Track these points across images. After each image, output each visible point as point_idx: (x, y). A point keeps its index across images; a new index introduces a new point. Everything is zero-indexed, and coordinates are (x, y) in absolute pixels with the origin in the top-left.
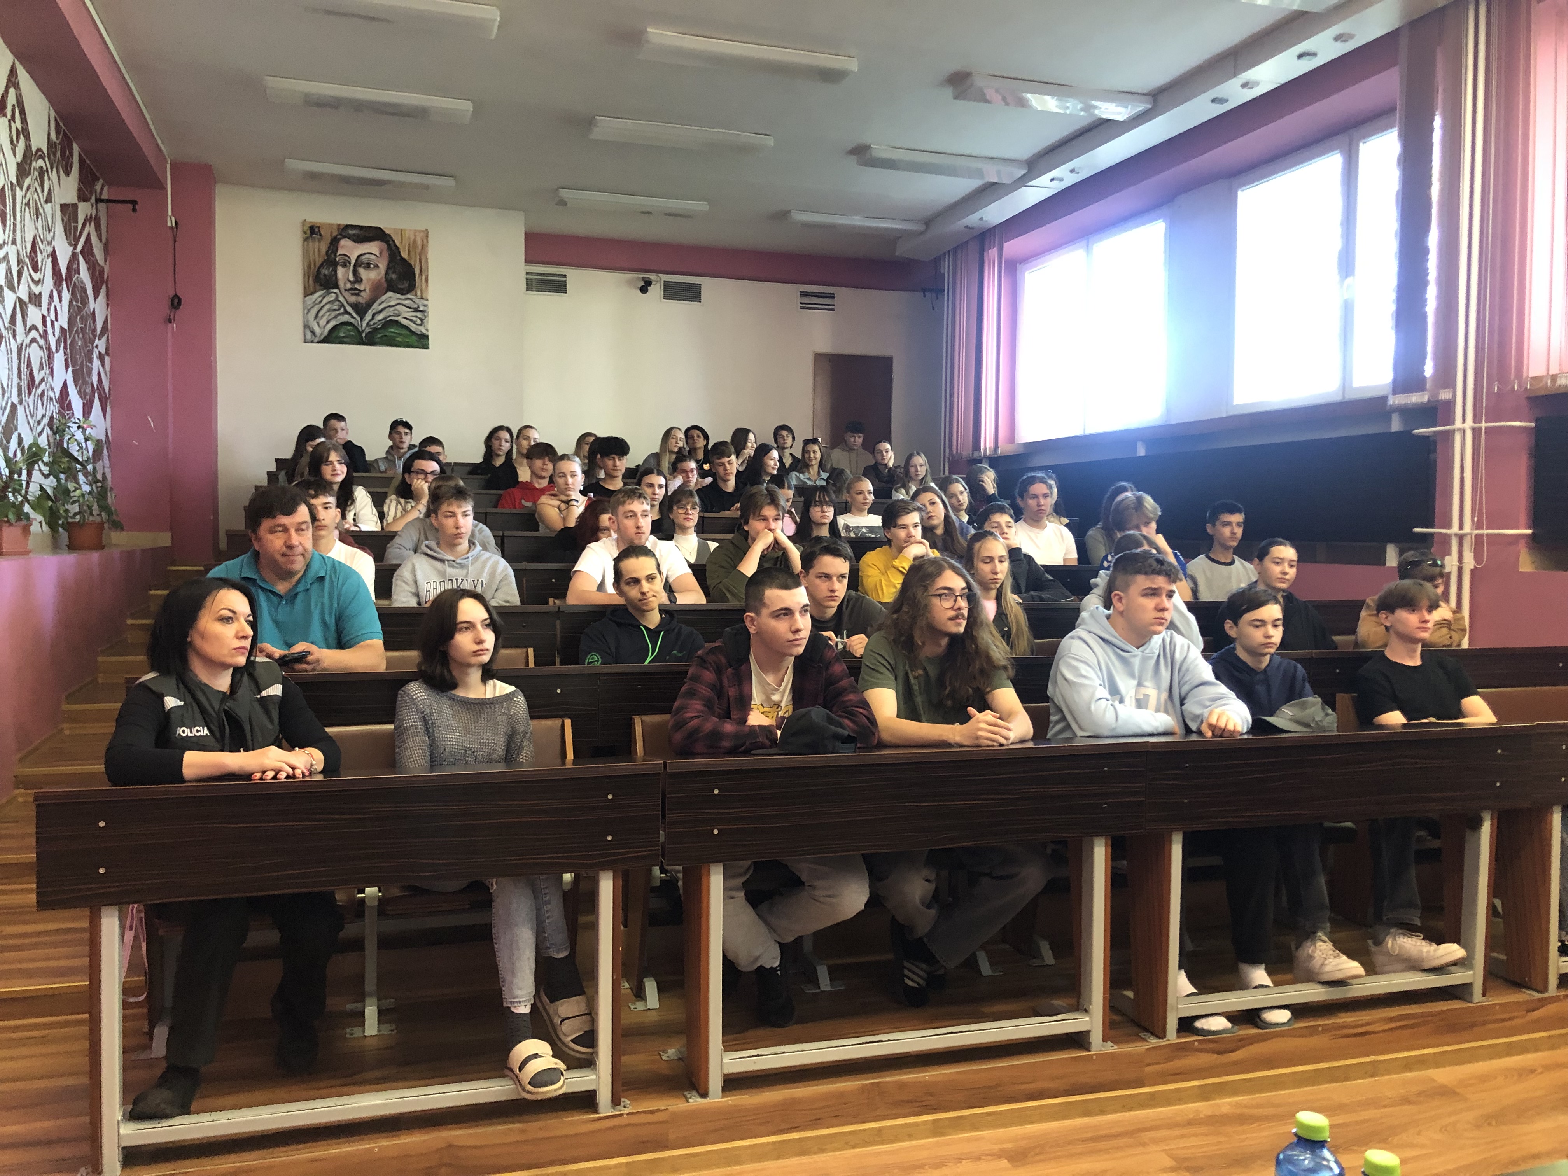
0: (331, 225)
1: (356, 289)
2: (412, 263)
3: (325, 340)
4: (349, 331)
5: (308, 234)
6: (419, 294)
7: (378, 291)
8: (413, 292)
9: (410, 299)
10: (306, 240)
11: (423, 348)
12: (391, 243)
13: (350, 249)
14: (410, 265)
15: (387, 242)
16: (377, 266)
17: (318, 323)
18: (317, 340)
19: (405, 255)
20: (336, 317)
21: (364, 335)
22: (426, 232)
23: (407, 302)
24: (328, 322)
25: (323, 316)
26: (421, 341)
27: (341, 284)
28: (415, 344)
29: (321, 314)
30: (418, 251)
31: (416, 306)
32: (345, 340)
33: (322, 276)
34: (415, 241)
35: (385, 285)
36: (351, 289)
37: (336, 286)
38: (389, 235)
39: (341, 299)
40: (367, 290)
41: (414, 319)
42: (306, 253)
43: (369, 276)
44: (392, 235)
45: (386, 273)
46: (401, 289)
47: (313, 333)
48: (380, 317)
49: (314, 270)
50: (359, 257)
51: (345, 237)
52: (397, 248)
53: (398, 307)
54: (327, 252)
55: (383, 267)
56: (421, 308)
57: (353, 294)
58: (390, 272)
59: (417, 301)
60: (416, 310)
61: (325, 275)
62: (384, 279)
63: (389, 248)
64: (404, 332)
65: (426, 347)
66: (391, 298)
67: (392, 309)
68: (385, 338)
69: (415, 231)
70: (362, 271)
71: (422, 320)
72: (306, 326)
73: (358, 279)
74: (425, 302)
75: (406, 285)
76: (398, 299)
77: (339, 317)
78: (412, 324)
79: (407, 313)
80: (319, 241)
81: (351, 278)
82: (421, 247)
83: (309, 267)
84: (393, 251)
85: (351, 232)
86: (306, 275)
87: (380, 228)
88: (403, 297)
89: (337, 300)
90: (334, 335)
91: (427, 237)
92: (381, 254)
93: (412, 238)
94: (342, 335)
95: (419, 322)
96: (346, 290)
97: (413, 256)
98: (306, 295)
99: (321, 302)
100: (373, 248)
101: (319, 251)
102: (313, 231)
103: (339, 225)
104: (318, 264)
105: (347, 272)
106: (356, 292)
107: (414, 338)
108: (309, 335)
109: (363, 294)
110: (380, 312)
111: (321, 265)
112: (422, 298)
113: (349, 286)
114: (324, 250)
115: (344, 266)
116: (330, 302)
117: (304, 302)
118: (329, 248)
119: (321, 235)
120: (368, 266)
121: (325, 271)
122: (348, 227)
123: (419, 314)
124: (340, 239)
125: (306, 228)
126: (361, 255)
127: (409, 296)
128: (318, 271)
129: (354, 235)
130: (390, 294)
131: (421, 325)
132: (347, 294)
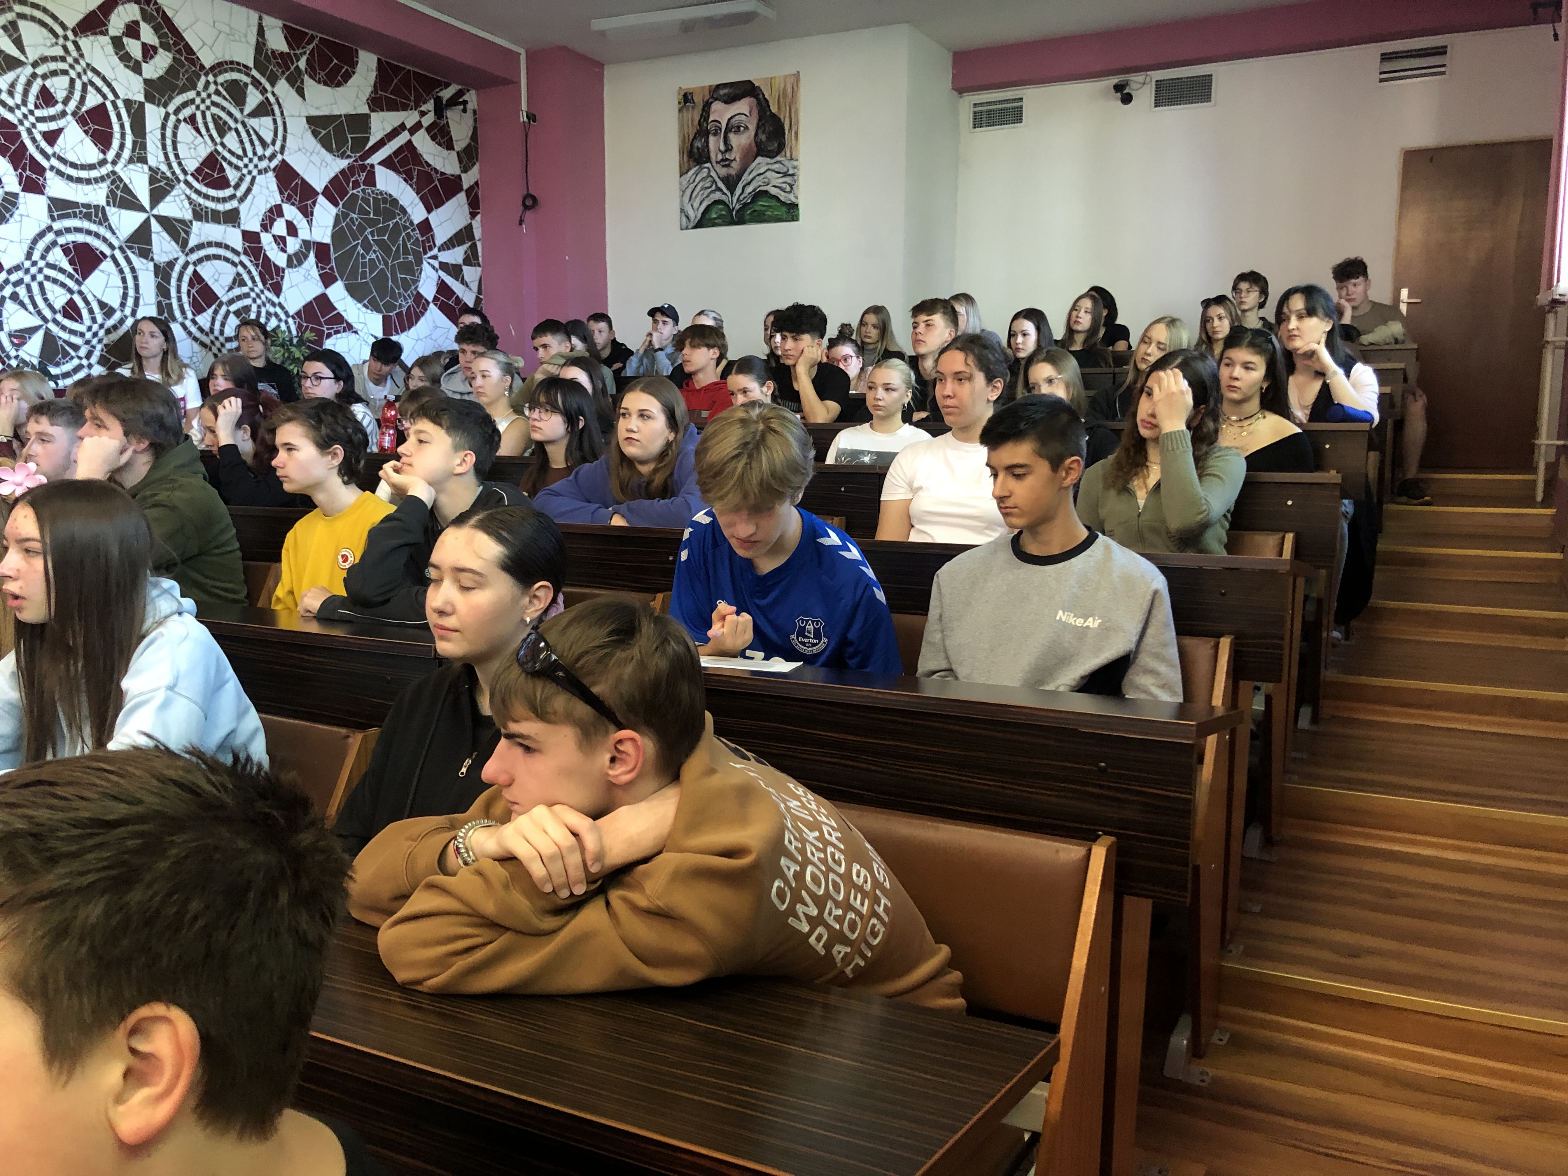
0: (704, 87)
1: (727, 159)
2: (782, 118)
3: (699, 225)
4: (721, 210)
5: (683, 104)
6: (788, 154)
7: (748, 158)
8: (783, 153)
9: (780, 162)
10: (680, 110)
11: (793, 220)
12: (761, 96)
13: (721, 113)
14: (780, 119)
15: (756, 96)
16: (746, 128)
17: (692, 206)
18: (691, 225)
19: (774, 109)
20: (707, 196)
21: (734, 213)
22: (797, 76)
23: (776, 167)
24: (701, 204)
25: (696, 197)
26: (791, 212)
27: (713, 156)
28: (785, 216)
29: (694, 196)
30: (788, 100)
31: (785, 170)
32: (717, 221)
33: (695, 150)
34: (785, 89)
35: (755, 149)
36: (722, 160)
37: (708, 160)
38: (759, 87)
39: (713, 174)
40: (738, 159)
41: (784, 185)
42: (681, 127)
43: (740, 141)
44: (762, 88)
45: (756, 135)
46: (770, 151)
47: (687, 217)
48: (749, 189)
49: (688, 145)
50: (729, 120)
51: (716, 99)
52: (767, 101)
53: (768, 174)
54: (700, 121)
55: (752, 128)
56: (791, 172)
57: (723, 166)
58: (760, 132)
59: (786, 163)
60: (786, 174)
61: (698, 148)
62: (754, 145)
63: (759, 103)
64: (774, 203)
65: (795, 218)
66: (761, 163)
67: (762, 176)
68: (755, 214)
69: (786, 77)
70: (731, 136)
71: (791, 186)
72: (682, 211)
73: (728, 148)
74: (795, 163)
75: (776, 145)
76: (767, 164)
77: (712, 195)
78: (783, 193)
79: (778, 181)
80: (693, 108)
81: (722, 148)
82: (790, 96)
83: (684, 140)
84: (763, 106)
85: (722, 92)
86: (682, 152)
87: (749, 81)
88: (773, 161)
89: (709, 176)
90: (707, 217)
91: (798, 81)
92: (750, 112)
93: (782, 86)
94: (714, 216)
95: (788, 189)
96: (717, 162)
97: (783, 109)
98: (681, 176)
99: (694, 181)
100: (743, 106)
101: (692, 120)
102: (687, 98)
103: (710, 86)
104: (691, 137)
105: (718, 141)
106: (726, 163)
107: (784, 209)
108: (684, 219)
109: (734, 164)
110: (749, 183)
111: (695, 138)
112: (792, 159)
113: (720, 157)
114: (697, 118)
115: (715, 134)
116: (703, 179)
117: (681, 184)
118: (702, 115)
119: (694, 102)
120: (738, 130)
121: (698, 144)
122: (718, 87)
123: (788, 179)
124: (711, 103)
125: (681, 97)
126: (731, 118)
127: (778, 158)
128: (692, 145)
129: (725, 94)
130: (759, 159)
131: (790, 192)
132: (718, 167)
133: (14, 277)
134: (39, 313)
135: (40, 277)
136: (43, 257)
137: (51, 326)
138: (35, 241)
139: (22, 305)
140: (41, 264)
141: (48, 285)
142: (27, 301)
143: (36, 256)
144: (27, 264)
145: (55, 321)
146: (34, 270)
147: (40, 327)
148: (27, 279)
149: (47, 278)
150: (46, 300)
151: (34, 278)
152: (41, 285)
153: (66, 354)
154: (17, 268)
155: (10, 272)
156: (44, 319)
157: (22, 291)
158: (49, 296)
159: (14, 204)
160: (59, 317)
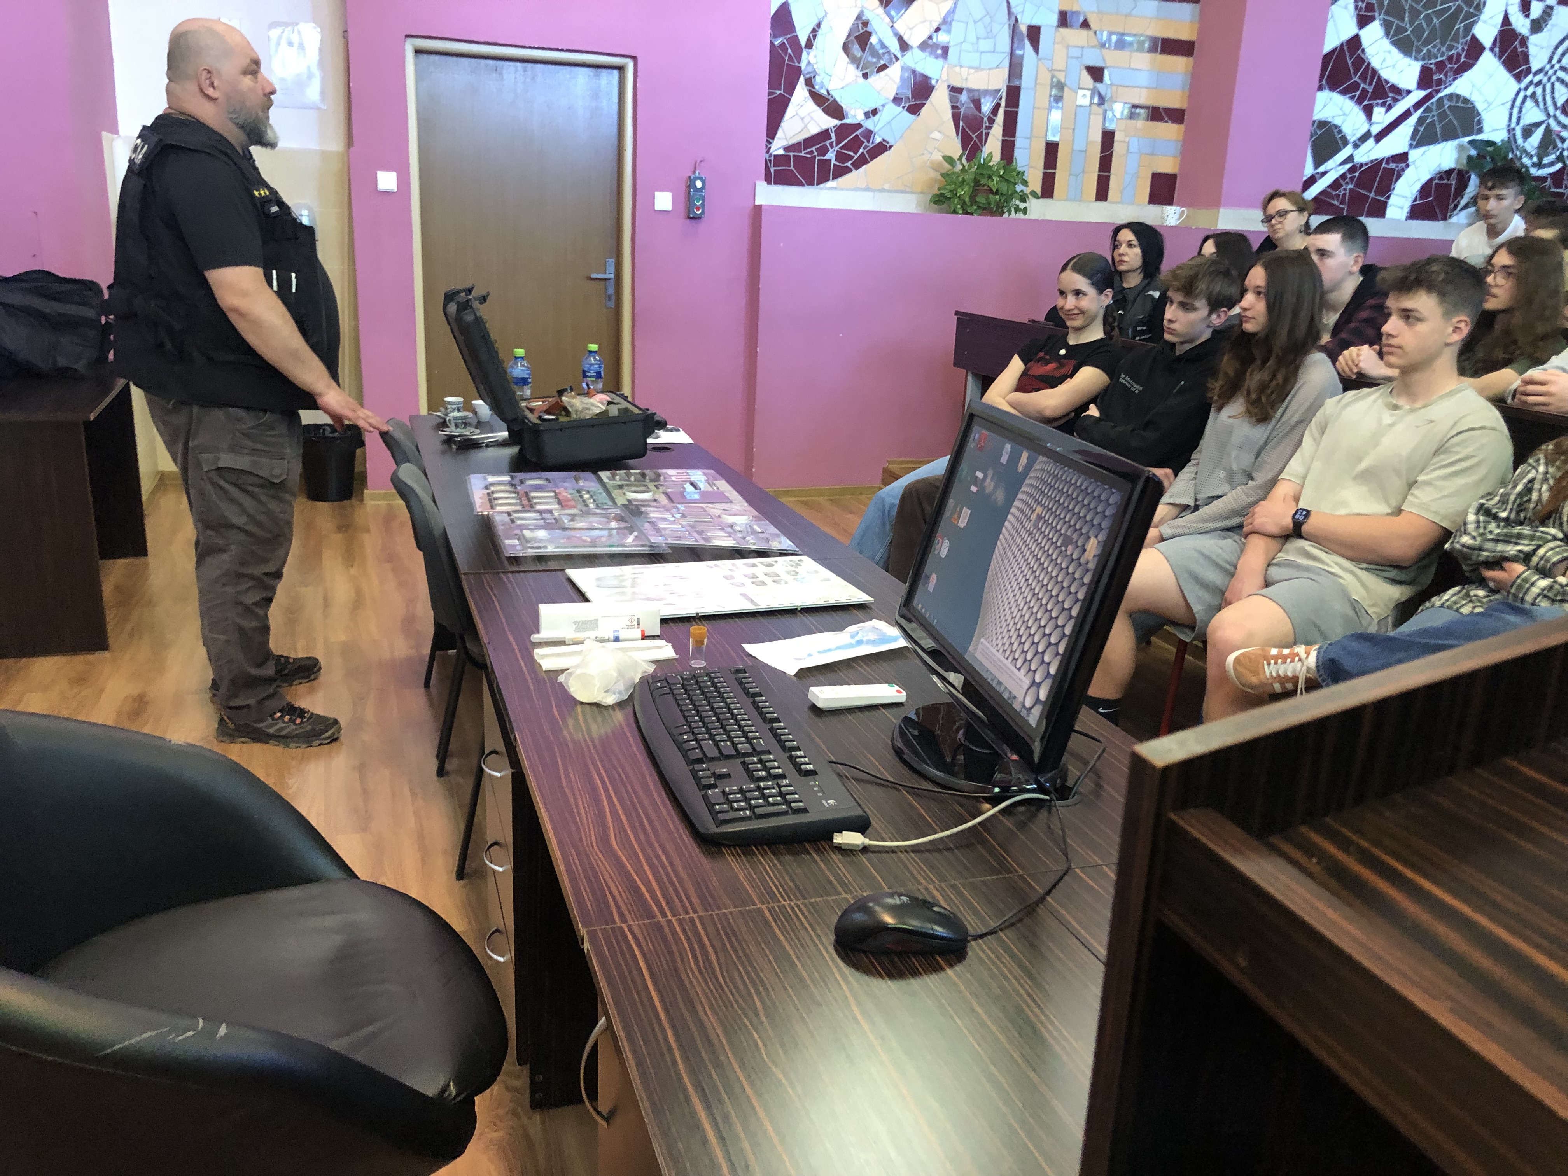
133: (1537, 79)
134: (1546, 109)
135: (1553, 79)
136: (1559, 61)
137: (1552, 122)
138: (1557, 47)
139: (1537, 102)
140: (1557, 67)
141: (1558, 85)
142: (1540, 99)
143: (1555, 61)
144: (1548, 67)
145: (1555, 117)
146: (1551, 72)
147: (1542, 122)
148: (1545, 80)
149: (1558, 79)
150: (1553, 98)
151: (1549, 79)
152: (1553, 85)
153: (1555, 146)
154: (1540, 71)
155: (1535, 74)
156: (1549, 116)
157: (1539, 90)
158: (1556, 95)
159: (1550, 15)
160: (1558, 113)
